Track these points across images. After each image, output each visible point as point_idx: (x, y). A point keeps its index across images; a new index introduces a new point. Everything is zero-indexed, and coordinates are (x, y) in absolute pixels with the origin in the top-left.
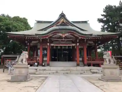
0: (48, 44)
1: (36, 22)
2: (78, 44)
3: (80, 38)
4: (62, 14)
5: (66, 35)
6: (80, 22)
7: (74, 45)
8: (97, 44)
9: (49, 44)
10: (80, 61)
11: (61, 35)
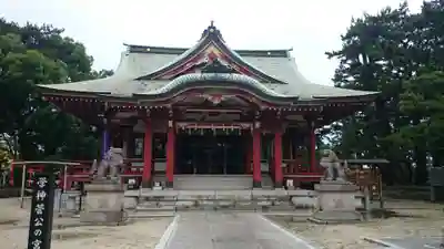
0: (170, 123)
1: (125, 49)
2: (258, 125)
3: (263, 107)
4: (212, 30)
5: (223, 99)
6: (266, 52)
7: (246, 125)
8: (313, 124)
9: (174, 124)
10: (263, 173)
11: (210, 98)
